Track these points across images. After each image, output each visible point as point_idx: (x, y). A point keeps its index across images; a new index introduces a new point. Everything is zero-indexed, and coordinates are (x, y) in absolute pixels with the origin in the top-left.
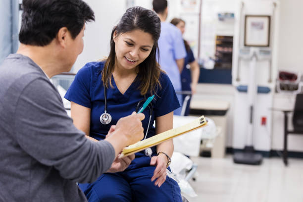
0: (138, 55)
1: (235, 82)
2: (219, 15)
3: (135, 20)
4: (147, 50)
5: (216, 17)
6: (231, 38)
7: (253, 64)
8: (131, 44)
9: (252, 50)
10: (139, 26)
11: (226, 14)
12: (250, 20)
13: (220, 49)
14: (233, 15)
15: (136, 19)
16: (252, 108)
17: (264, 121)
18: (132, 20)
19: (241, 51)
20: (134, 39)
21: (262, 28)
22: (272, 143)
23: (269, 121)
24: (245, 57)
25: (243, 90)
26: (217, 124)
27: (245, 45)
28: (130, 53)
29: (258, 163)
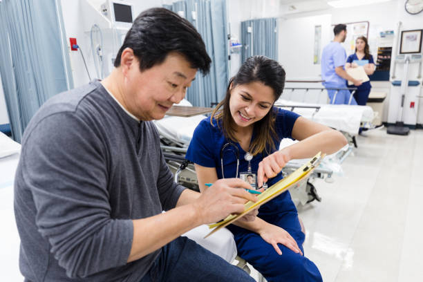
0: (255, 112)
1: (391, 79)
2: (382, 33)
3: (255, 71)
4: (266, 107)
5: (379, 36)
6: (391, 48)
7: (406, 66)
8: (247, 98)
9: (406, 55)
10: (259, 77)
11: (387, 32)
12: (405, 34)
13: (381, 57)
14: (392, 32)
15: (256, 68)
16: (403, 96)
17: (412, 105)
18: (251, 70)
19: (397, 57)
20: (251, 92)
21: (416, 39)
22: (417, 120)
23: (416, 105)
24: (400, 61)
25: (397, 84)
26: (374, 110)
27: (401, 53)
28: (246, 109)
29: (406, 134)
